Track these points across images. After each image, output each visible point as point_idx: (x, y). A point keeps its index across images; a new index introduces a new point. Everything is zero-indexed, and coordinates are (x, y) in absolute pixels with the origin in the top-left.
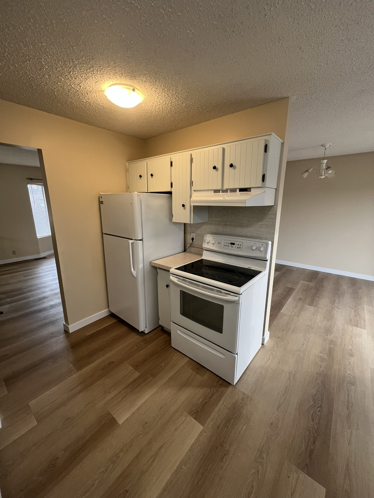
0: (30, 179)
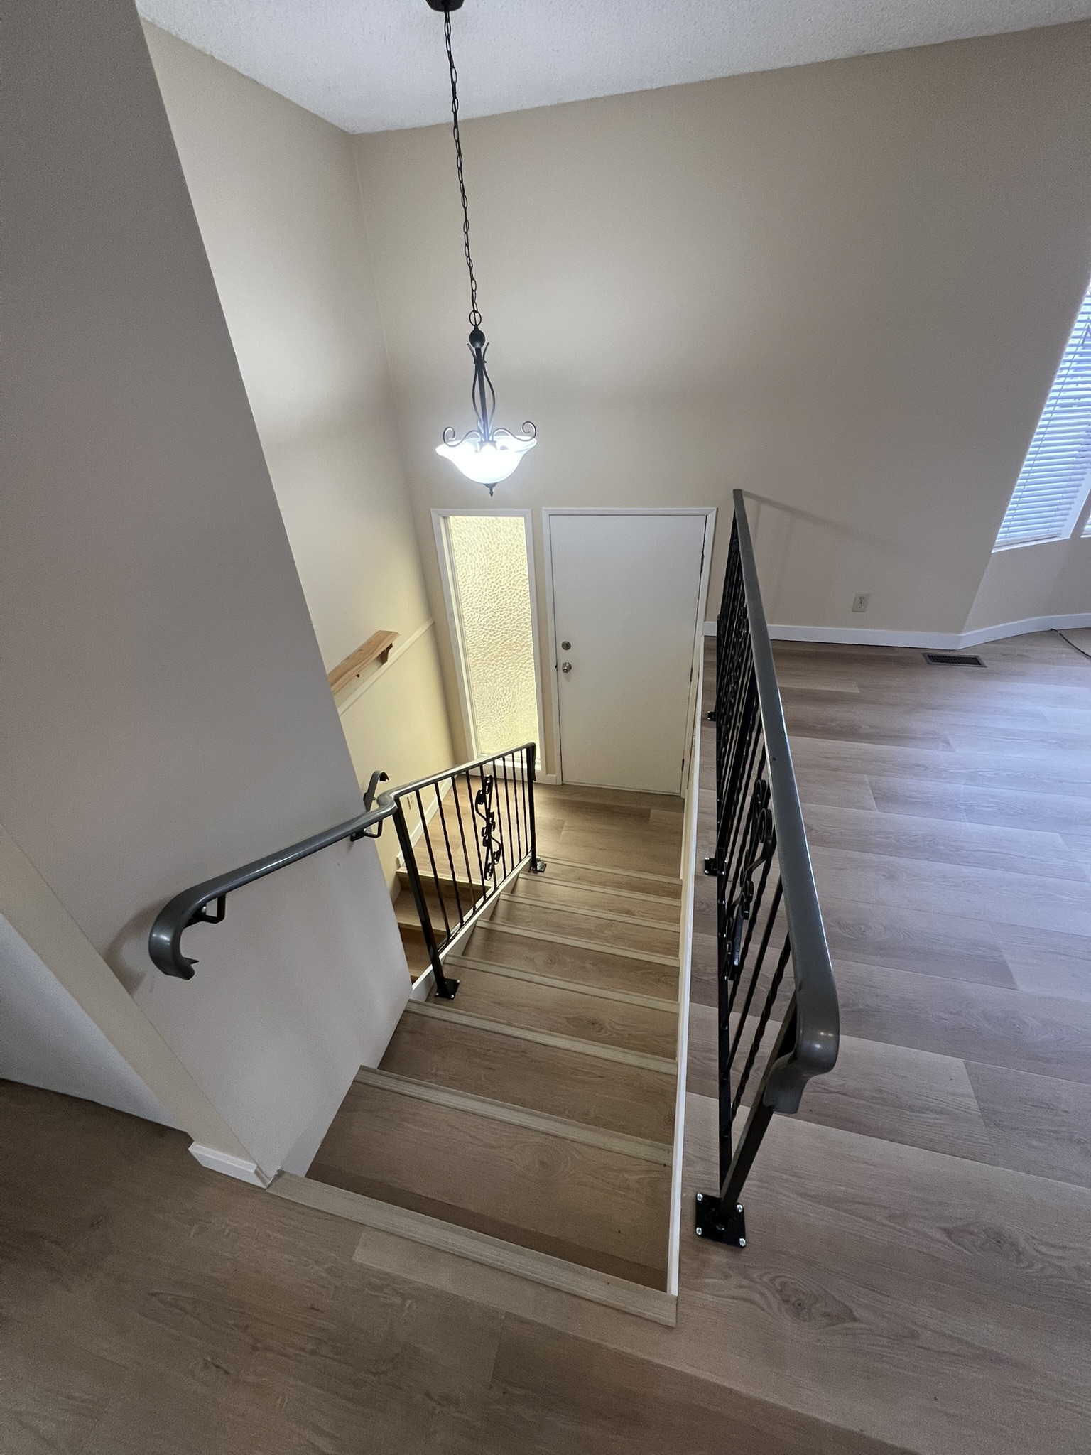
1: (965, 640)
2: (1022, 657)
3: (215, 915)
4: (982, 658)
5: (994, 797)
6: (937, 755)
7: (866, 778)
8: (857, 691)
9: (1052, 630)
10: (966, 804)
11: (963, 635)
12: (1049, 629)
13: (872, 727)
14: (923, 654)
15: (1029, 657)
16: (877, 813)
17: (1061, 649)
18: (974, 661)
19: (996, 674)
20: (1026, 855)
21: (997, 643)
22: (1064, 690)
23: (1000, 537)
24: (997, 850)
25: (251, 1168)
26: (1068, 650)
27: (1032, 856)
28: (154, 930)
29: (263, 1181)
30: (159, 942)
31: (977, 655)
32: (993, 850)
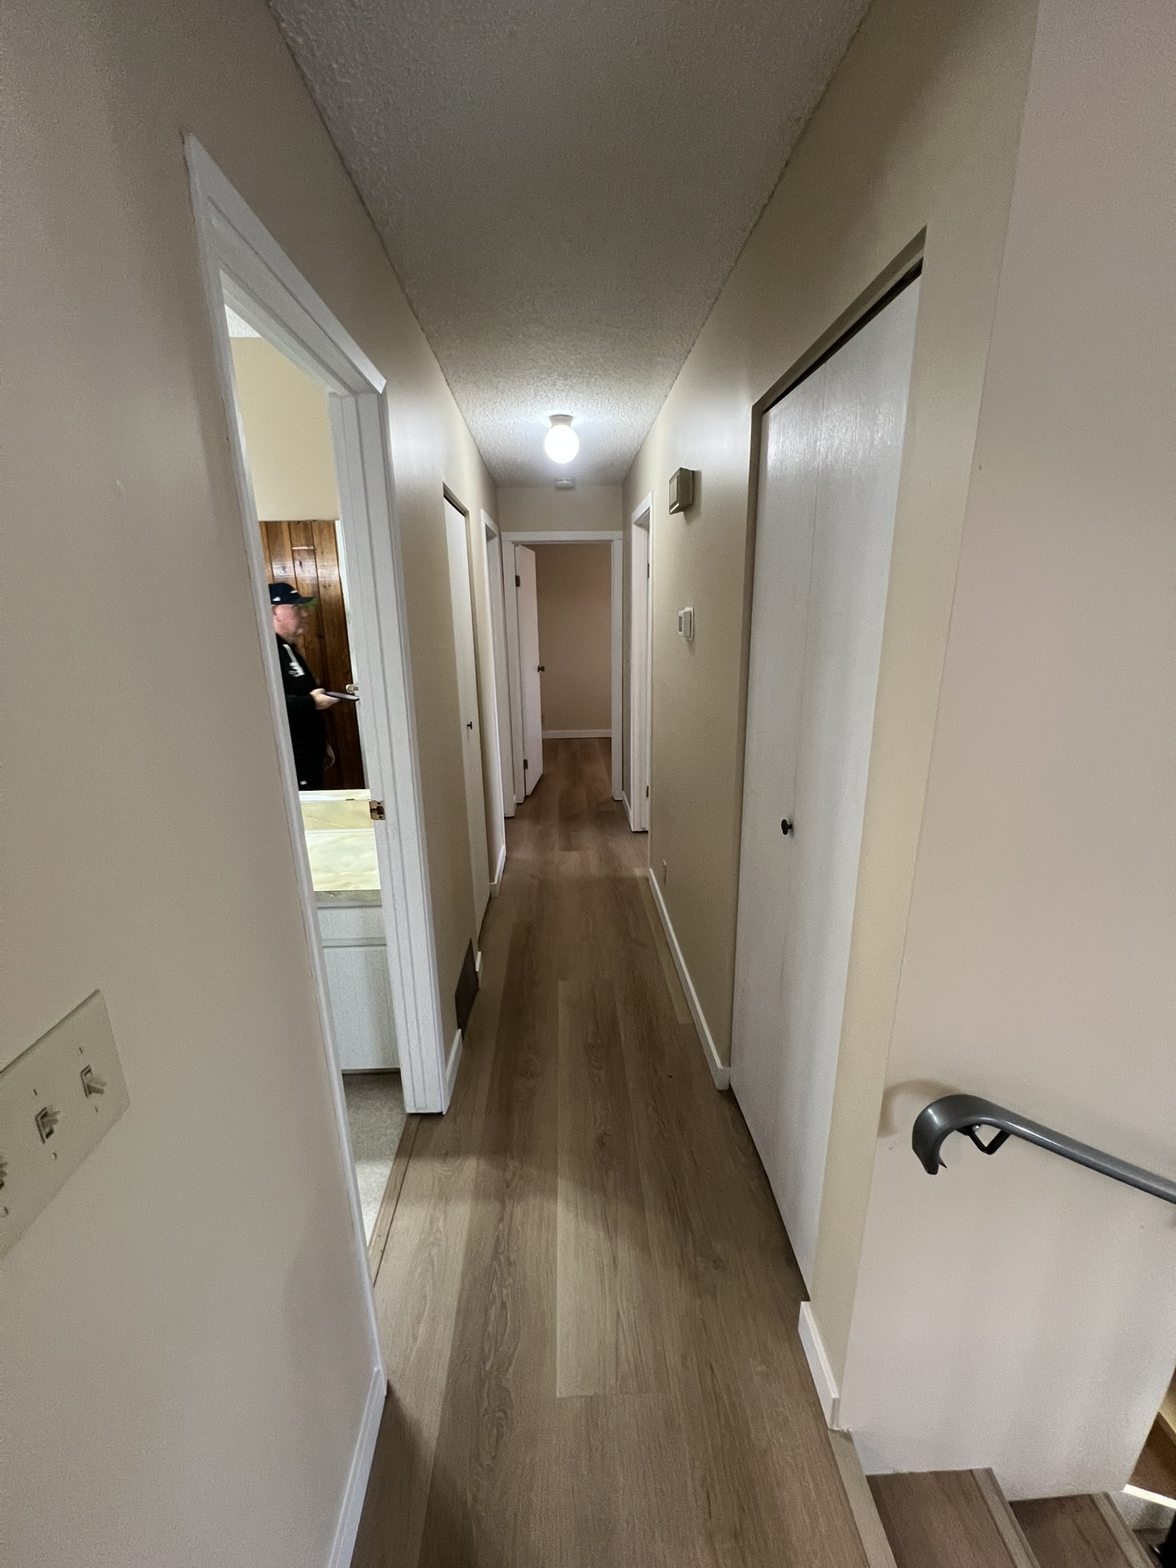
3: (986, 1144)
25: (835, 1395)
28: (933, 1107)
29: (833, 1422)
30: (929, 1119)
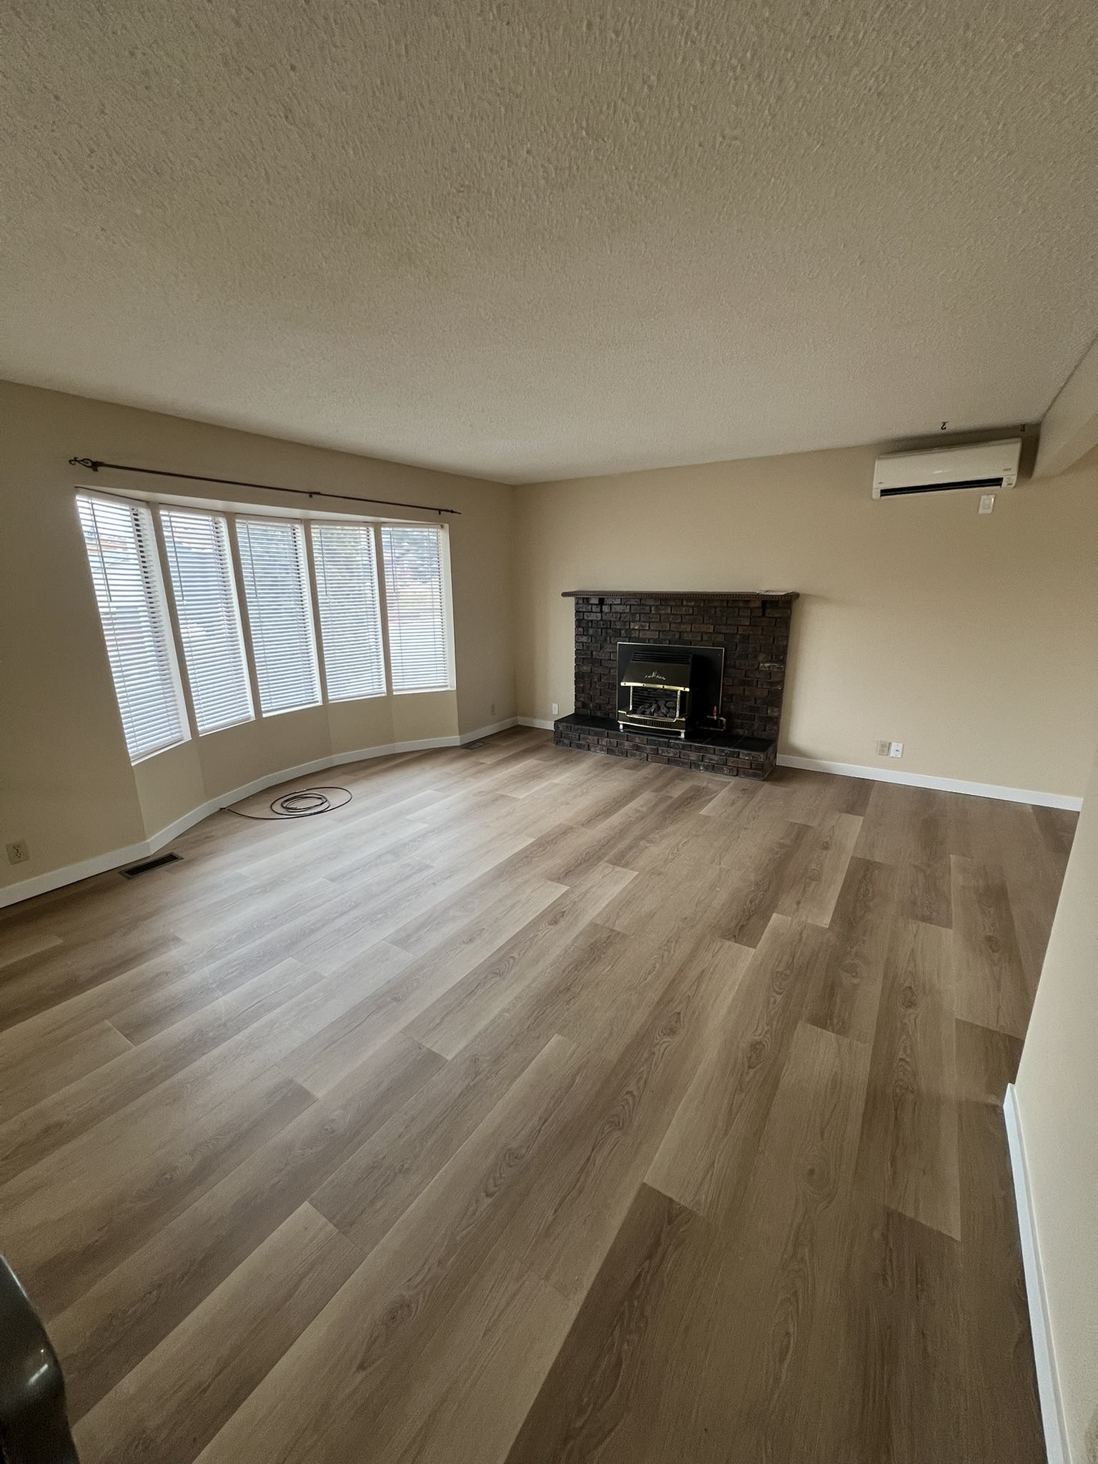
0: (90, 464)
1: (155, 844)
2: (209, 838)
4: (177, 852)
5: (236, 960)
6: (174, 954)
7: (108, 1022)
8: (59, 941)
9: (221, 809)
10: (215, 982)
11: (148, 841)
12: (218, 809)
13: (93, 968)
14: (120, 873)
15: (213, 836)
16: (135, 1048)
17: (235, 821)
18: (171, 858)
19: (192, 862)
20: (278, 989)
21: (185, 835)
22: (248, 850)
23: (132, 752)
24: (257, 1001)
26: (240, 819)
27: (282, 987)
31: (171, 852)
32: (254, 1003)
